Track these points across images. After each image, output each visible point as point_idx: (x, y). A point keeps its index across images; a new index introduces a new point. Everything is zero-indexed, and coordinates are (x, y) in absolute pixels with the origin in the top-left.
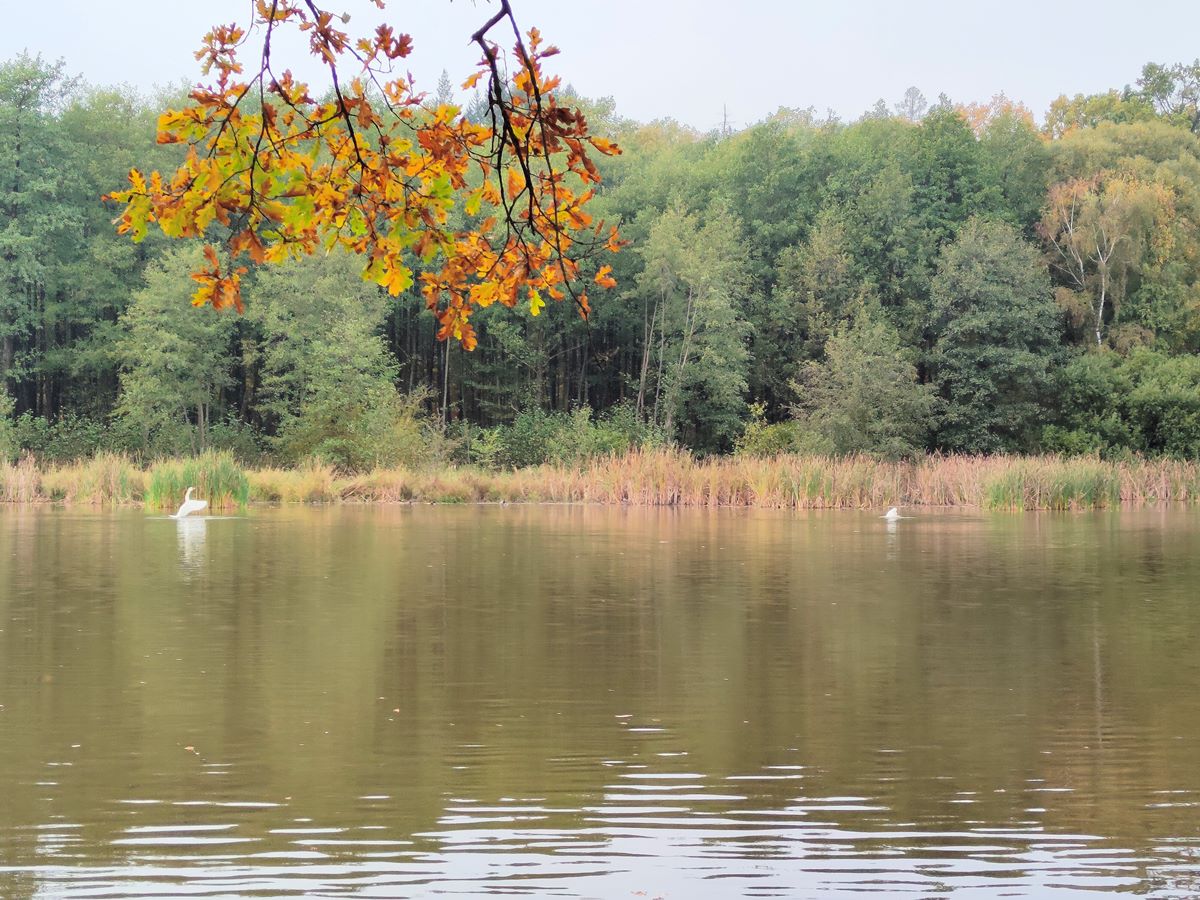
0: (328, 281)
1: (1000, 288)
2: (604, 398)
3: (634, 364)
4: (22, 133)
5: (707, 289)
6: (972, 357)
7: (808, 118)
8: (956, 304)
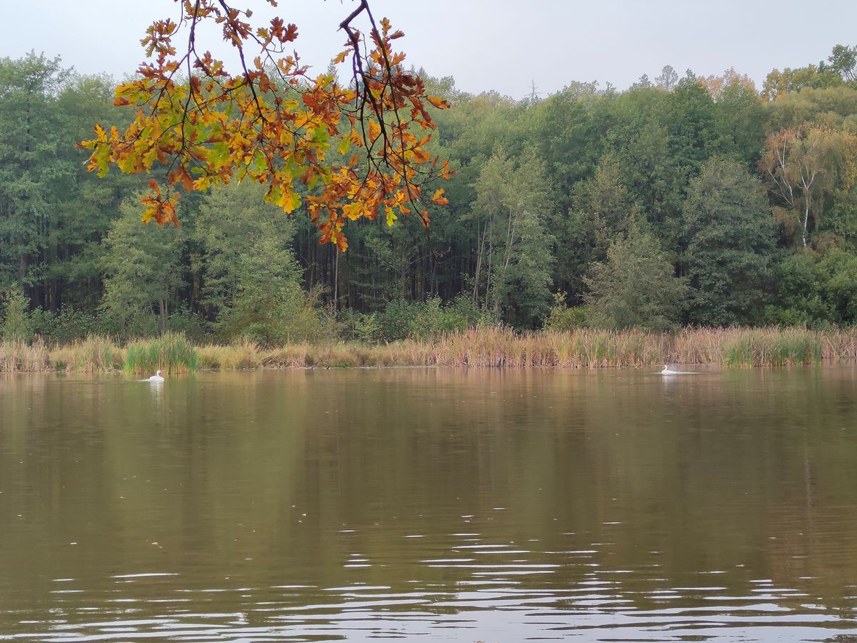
0: (251, 211)
1: (732, 208)
2: (450, 291)
3: (470, 267)
4: (31, 109)
5: (522, 212)
6: (713, 257)
7: (593, 88)
8: (701, 220)
